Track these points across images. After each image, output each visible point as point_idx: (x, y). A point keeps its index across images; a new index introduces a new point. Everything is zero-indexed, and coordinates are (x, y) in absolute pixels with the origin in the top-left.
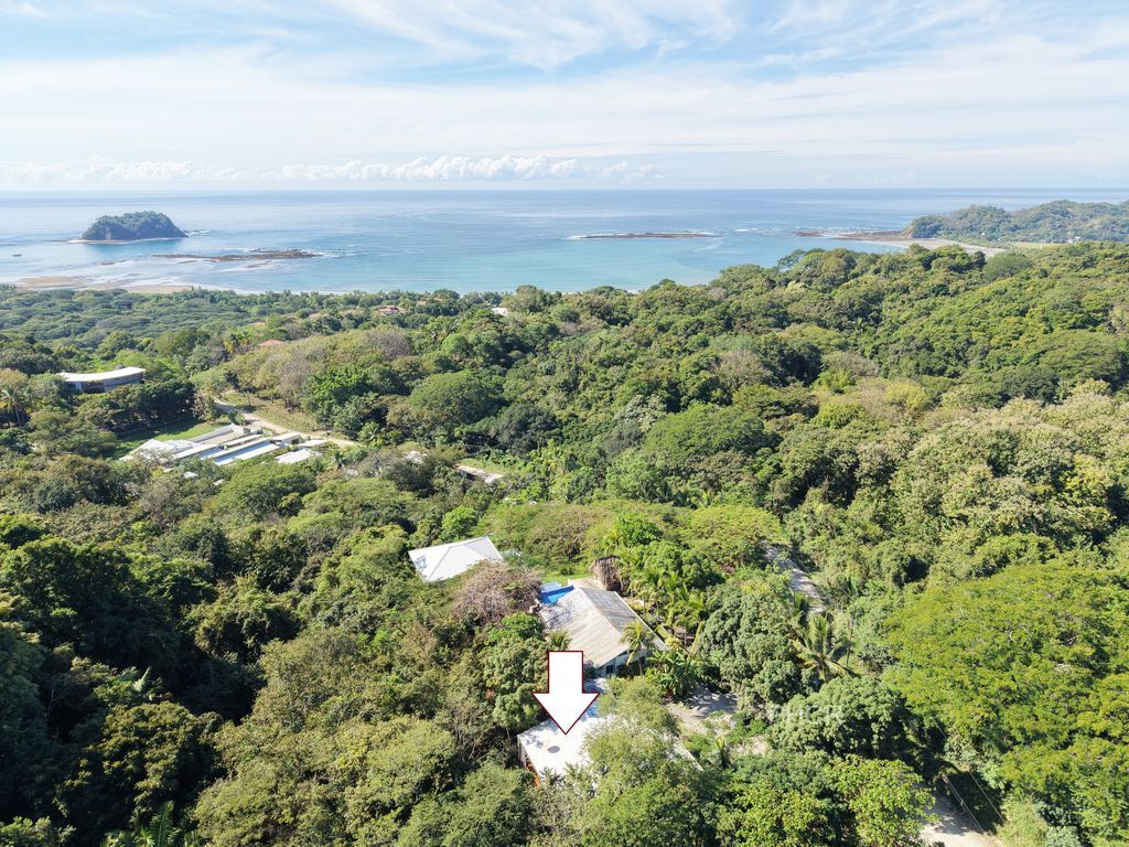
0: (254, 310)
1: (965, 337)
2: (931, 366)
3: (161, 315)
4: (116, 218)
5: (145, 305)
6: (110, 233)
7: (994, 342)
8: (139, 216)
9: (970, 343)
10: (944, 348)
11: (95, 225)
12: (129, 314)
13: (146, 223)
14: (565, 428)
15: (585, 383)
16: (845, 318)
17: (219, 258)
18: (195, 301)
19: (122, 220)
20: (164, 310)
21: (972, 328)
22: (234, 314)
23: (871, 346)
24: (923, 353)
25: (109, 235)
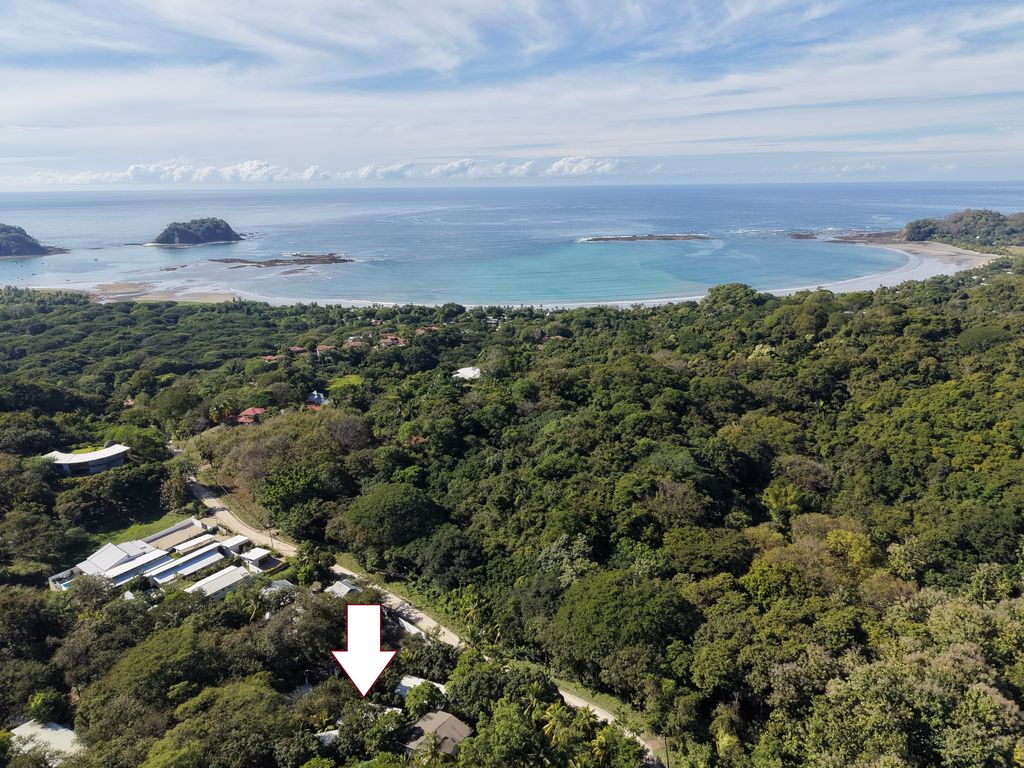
0: (283, 322)
1: (924, 453)
2: (886, 484)
3: (200, 331)
4: (184, 224)
5: (190, 319)
6: (178, 237)
7: (956, 461)
8: (203, 222)
9: (930, 460)
10: (902, 463)
11: (166, 231)
12: (173, 329)
13: (208, 229)
14: (490, 564)
15: (520, 501)
16: (807, 398)
17: (265, 263)
18: (231, 314)
19: (188, 226)
20: (203, 325)
21: (933, 441)
22: (262, 329)
23: (827, 445)
24: (879, 466)
25: (177, 239)
